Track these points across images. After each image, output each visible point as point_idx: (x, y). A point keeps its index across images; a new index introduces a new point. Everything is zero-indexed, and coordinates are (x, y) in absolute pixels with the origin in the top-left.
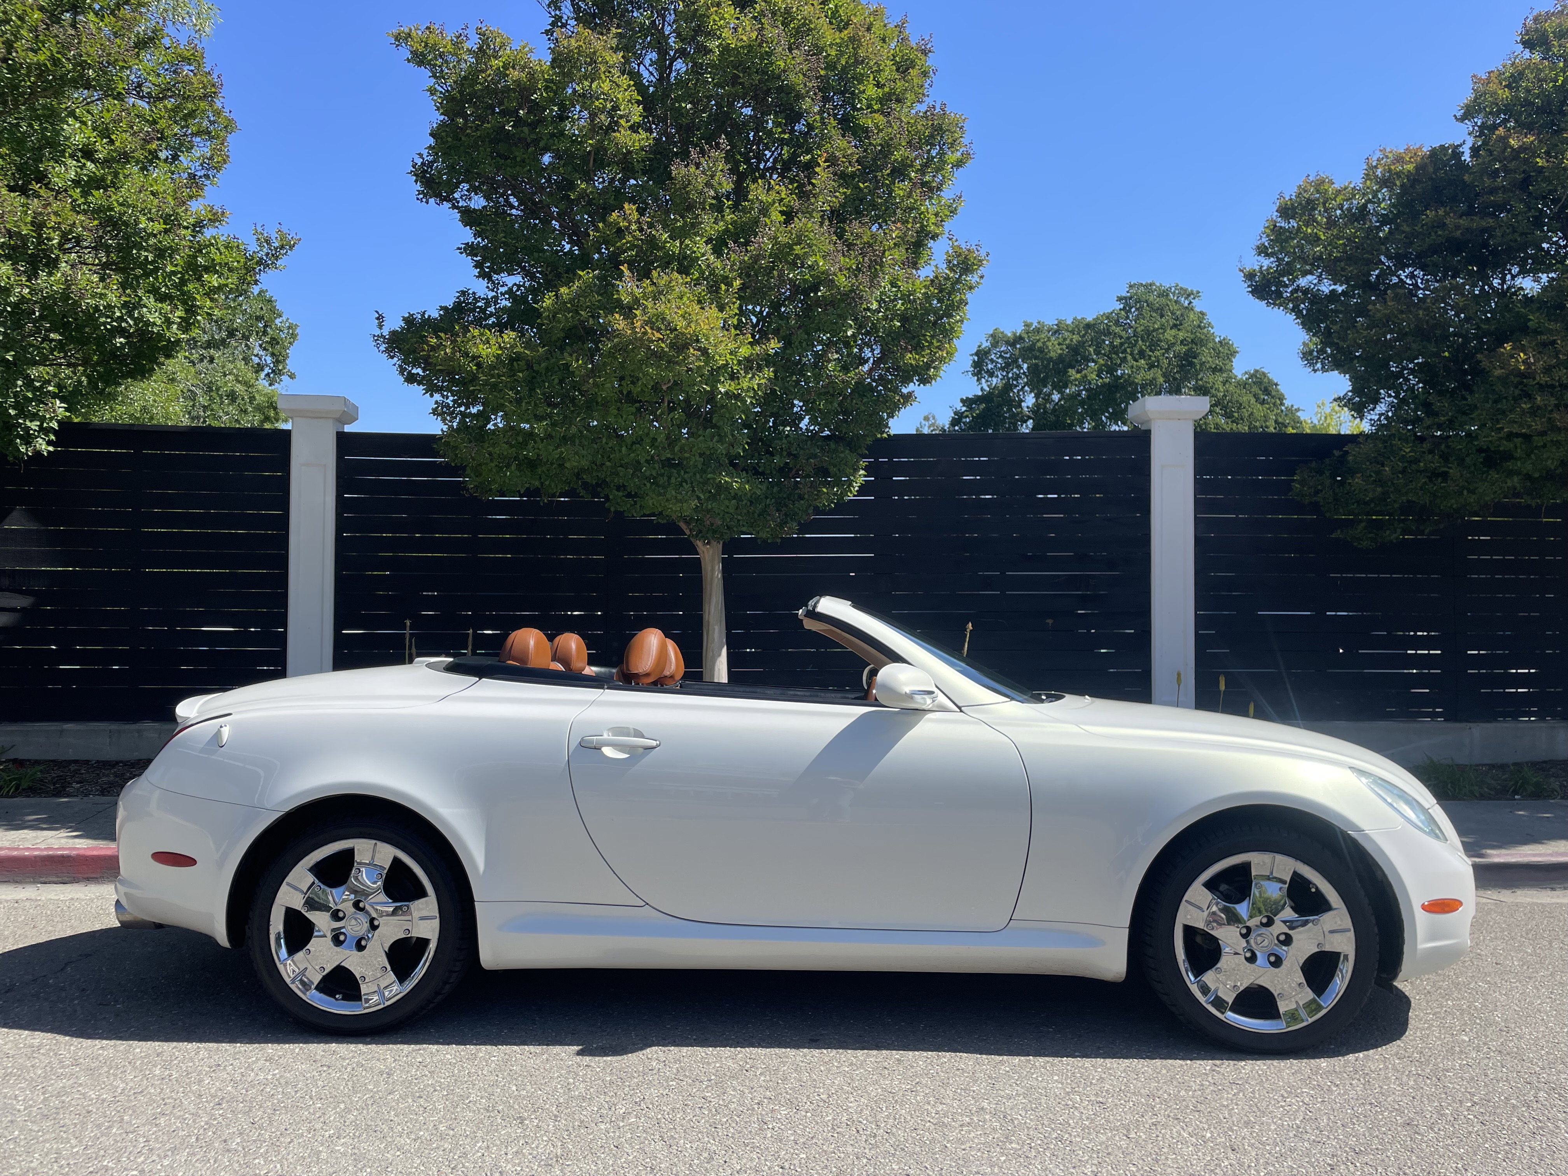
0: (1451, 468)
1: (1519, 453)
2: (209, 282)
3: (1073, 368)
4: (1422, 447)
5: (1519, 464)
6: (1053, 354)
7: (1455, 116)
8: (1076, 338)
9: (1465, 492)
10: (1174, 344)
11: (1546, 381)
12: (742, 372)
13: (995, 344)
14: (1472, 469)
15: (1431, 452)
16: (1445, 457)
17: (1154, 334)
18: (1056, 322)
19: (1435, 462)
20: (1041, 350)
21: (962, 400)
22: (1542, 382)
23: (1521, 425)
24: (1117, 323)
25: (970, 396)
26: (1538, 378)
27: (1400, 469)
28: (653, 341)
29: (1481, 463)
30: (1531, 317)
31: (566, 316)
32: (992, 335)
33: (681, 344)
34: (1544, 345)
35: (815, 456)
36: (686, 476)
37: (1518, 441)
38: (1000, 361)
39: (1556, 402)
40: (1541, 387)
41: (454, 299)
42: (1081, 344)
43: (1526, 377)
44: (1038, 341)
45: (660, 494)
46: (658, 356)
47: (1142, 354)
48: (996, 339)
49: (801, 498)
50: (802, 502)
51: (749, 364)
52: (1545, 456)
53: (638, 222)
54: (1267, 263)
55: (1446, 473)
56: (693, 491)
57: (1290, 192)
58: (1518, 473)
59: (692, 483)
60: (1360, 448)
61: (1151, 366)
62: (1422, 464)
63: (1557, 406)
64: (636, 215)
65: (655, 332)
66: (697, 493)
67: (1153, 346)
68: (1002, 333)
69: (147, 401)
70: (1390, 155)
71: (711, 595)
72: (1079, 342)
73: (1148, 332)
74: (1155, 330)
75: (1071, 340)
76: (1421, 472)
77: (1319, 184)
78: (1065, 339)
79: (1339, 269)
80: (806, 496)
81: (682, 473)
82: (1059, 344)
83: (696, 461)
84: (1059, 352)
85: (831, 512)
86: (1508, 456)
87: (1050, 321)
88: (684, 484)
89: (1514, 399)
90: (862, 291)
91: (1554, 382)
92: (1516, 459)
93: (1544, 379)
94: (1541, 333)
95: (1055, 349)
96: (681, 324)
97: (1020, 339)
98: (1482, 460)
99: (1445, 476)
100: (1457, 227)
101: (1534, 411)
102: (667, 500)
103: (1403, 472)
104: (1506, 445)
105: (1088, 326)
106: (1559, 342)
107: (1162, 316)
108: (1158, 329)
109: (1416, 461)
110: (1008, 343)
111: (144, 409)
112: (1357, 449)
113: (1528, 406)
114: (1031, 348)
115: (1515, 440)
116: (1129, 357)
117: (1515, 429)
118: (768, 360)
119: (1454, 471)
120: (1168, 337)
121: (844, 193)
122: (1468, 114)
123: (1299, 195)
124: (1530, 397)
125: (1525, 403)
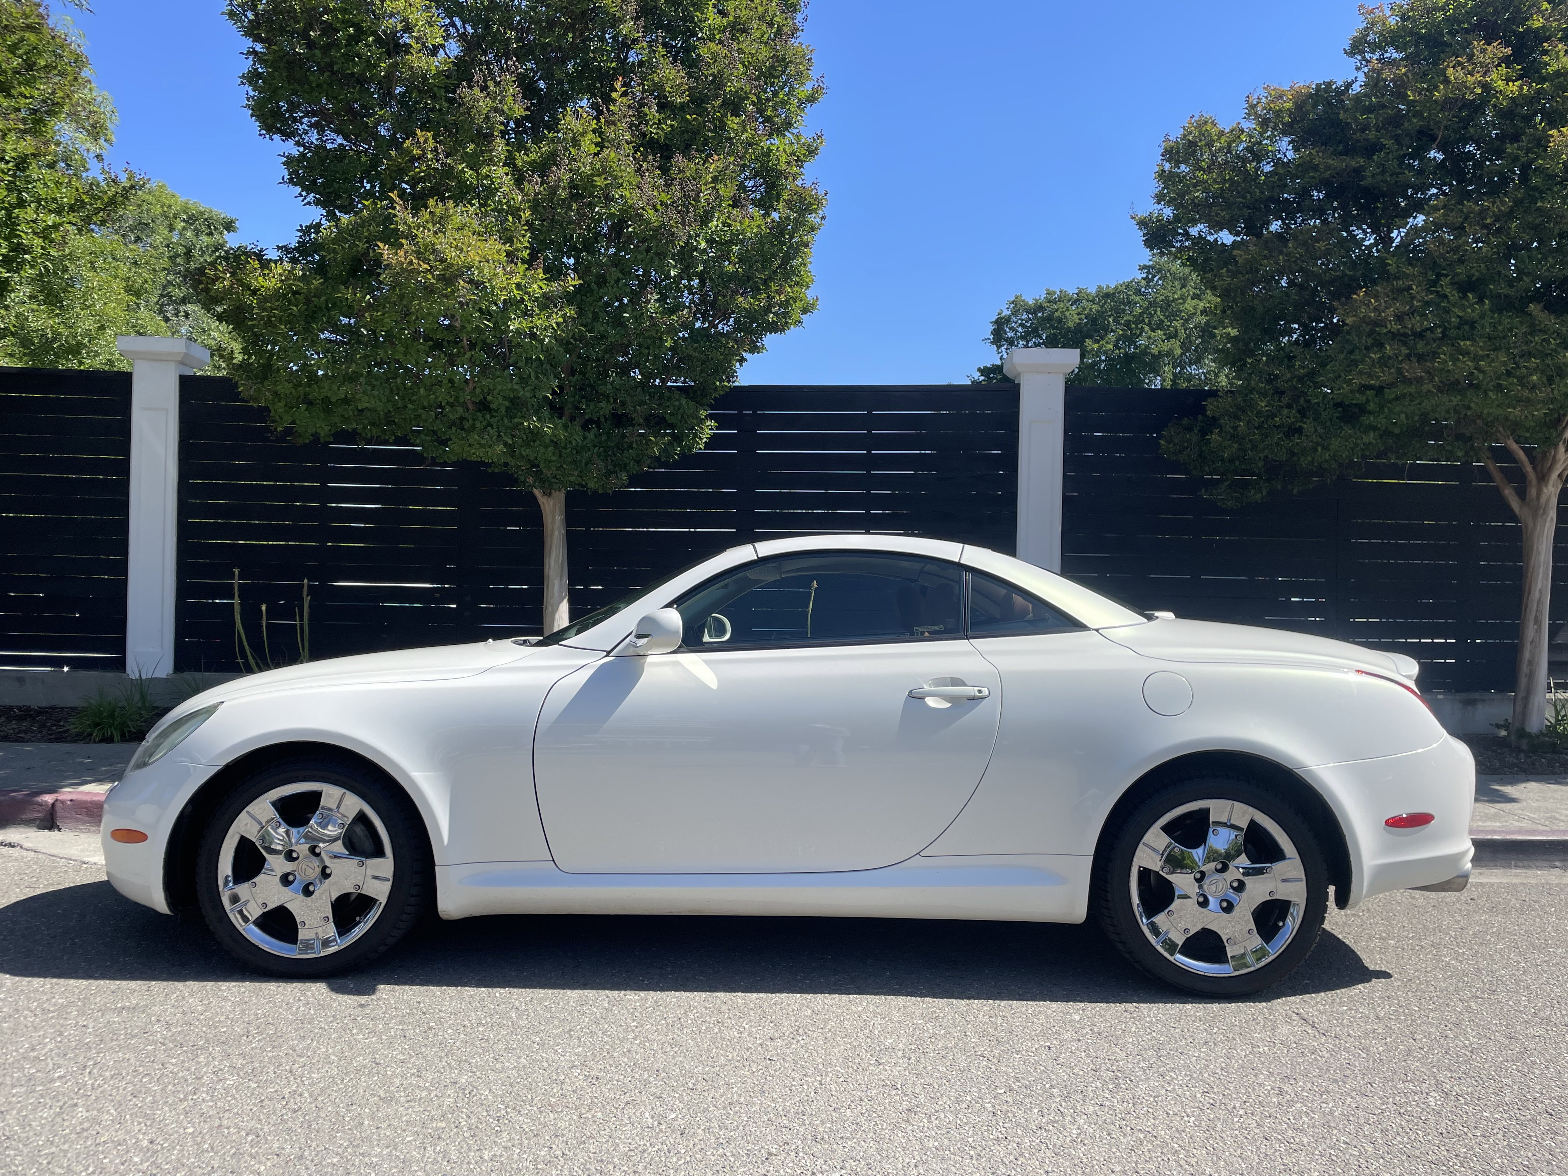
0: (1305, 423)
1: (1371, 406)
2: (45, 221)
3: (1090, 337)
4: (1279, 401)
5: (1372, 418)
6: (1071, 324)
7: (1344, 49)
8: (1095, 307)
9: (1319, 449)
10: (1194, 314)
11: (1398, 330)
12: (536, 309)
13: (1015, 313)
14: (1328, 424)
15: (1289, 406)
16: (1303, 413)
17: (1173, 304)
18: (1077, 291)
19: (1289, 416)
20: (1060, 320)
21: (979, 370)
22: (1392, 330)
23: (1370, 376)
24: (1138, 292)
25: (989, 366)
26: (1389, 326)
27: (1256, 425)
28: (419, 273)
29: (1338, 418)
30: (1389, 262)
31: (343, 247)
32: (1013, 302)
33: (450, 277)
34: (1401, 291)
35: (642, 403)
36: (492, 420)
37: (1370, 393)
38: (1020, 329)
39: (1407, 351)
40: (1394, 336)
41: (297, 239)
42: (1101, 314)
43: (1379, 326)
44: (1057, 310)
45: (463, 439)
46: (429, 290)
47: (1160, 326)
48: (1017, 306)
49: (630, 447)
50: (631, 451)
51: (546, 302)
52: (1397, 410)
53: (435, 150)
54: (1168, 212)
55: (1301, 428)
56: (499, 436)
57: (1176, 134)
58: (1374, 429)
59: (498, 428)
60: (1218, 402)
61: (1169, 337)
62: (1277, 419)
63: (1408, 356)
64: (431, 144)
65: (422, 263)
66: (505, 438)
67: (1173, 316)
68: (1023, 301)
69: (112, 354)
70: (1273, 93)
71: (551, 546)
72: (1098, 311)
73: (1168, 303)
74: (1174, 300)
75: (1091, 310)
76: (1278, 427)
77: (1202, 124)
78: (1084, 309)
79: (1213, 214)
80: (634, 446)
81: (488, 417)
82: (1078, 314)
83: (499, 404)
84: (1077, 321)
85: (677, 464)
86: (1362, 409)
87: (1072, 291)
88: (489, 428)
89: (1367, 348)
90: (672, 227)
91: (1406, 331)
92: (1370, 413)
93: (1396, 327)
94: (1397, 278)
95: (1073, 318)
96: (451, 254)
97: (1041, 308)
98: (1338, 415)
99: (1300, 431)
100: (1328, 167)
101: (1384, 362)
102: (470, 445)
103: (1259, 427)
104: (1360, 399)
105: (1107, 295)
106: (1414, 287)
107: (1183, 286)
108: (1179, 299)
109: (1272, 416)
110: (1028, 312)
111: (110, 362)
112: (1215, 403)
113: (1378, 356)
114: (1050, 318)
115: (1368, 392)
116: (1147, 328)
117: (1364, 380)
118: (569, 298)
119: (1308, 426)
120: (1188, 307)
121: (672, 126)
122: (1357, 47)
123: (1185, 136)
124: (1381, 346)
125: (1375, 353)
